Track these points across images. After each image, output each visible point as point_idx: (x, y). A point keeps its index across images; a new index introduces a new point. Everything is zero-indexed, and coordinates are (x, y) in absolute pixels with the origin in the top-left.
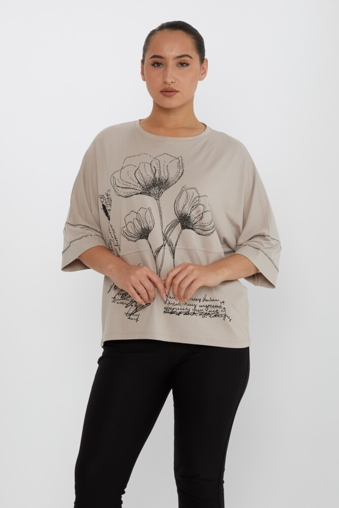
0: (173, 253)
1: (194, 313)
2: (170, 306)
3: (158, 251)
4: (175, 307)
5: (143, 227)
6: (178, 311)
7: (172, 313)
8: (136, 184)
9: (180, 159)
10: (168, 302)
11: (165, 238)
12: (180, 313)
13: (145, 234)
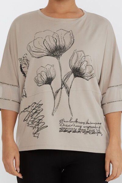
0: (68, 93)
1: (79, 131)
2: (64, 127)
3: (57, 92)
4: (67, 127)
5: (48, 77)
6: (69, 130)
7: (65, 131)
8: (45, 49)
9: (71, 32)
10: (63, 125)
11: (63, 83)
12: (70, 131)
13: (49, 81)
